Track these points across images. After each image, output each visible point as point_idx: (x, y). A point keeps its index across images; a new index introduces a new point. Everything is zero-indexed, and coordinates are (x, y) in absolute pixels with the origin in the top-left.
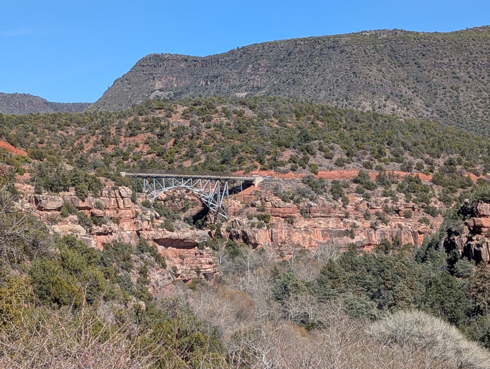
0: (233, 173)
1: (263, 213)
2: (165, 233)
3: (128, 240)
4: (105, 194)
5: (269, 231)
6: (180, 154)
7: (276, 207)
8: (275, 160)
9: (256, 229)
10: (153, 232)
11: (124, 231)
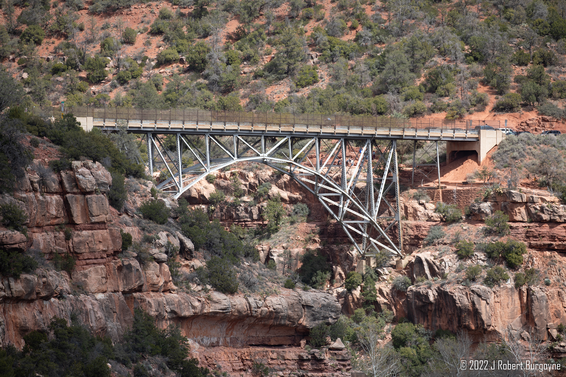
0: (413, 121)
1: (504, 240)
2: (209, 298)
3: (98, 319)
4: (32, 183)
5: (520, 293)
6: (256, 62)
7: (541, 222)
8: (539, 79)
9: (484, 287)
10: (174, 296)
11: (87, 294)
